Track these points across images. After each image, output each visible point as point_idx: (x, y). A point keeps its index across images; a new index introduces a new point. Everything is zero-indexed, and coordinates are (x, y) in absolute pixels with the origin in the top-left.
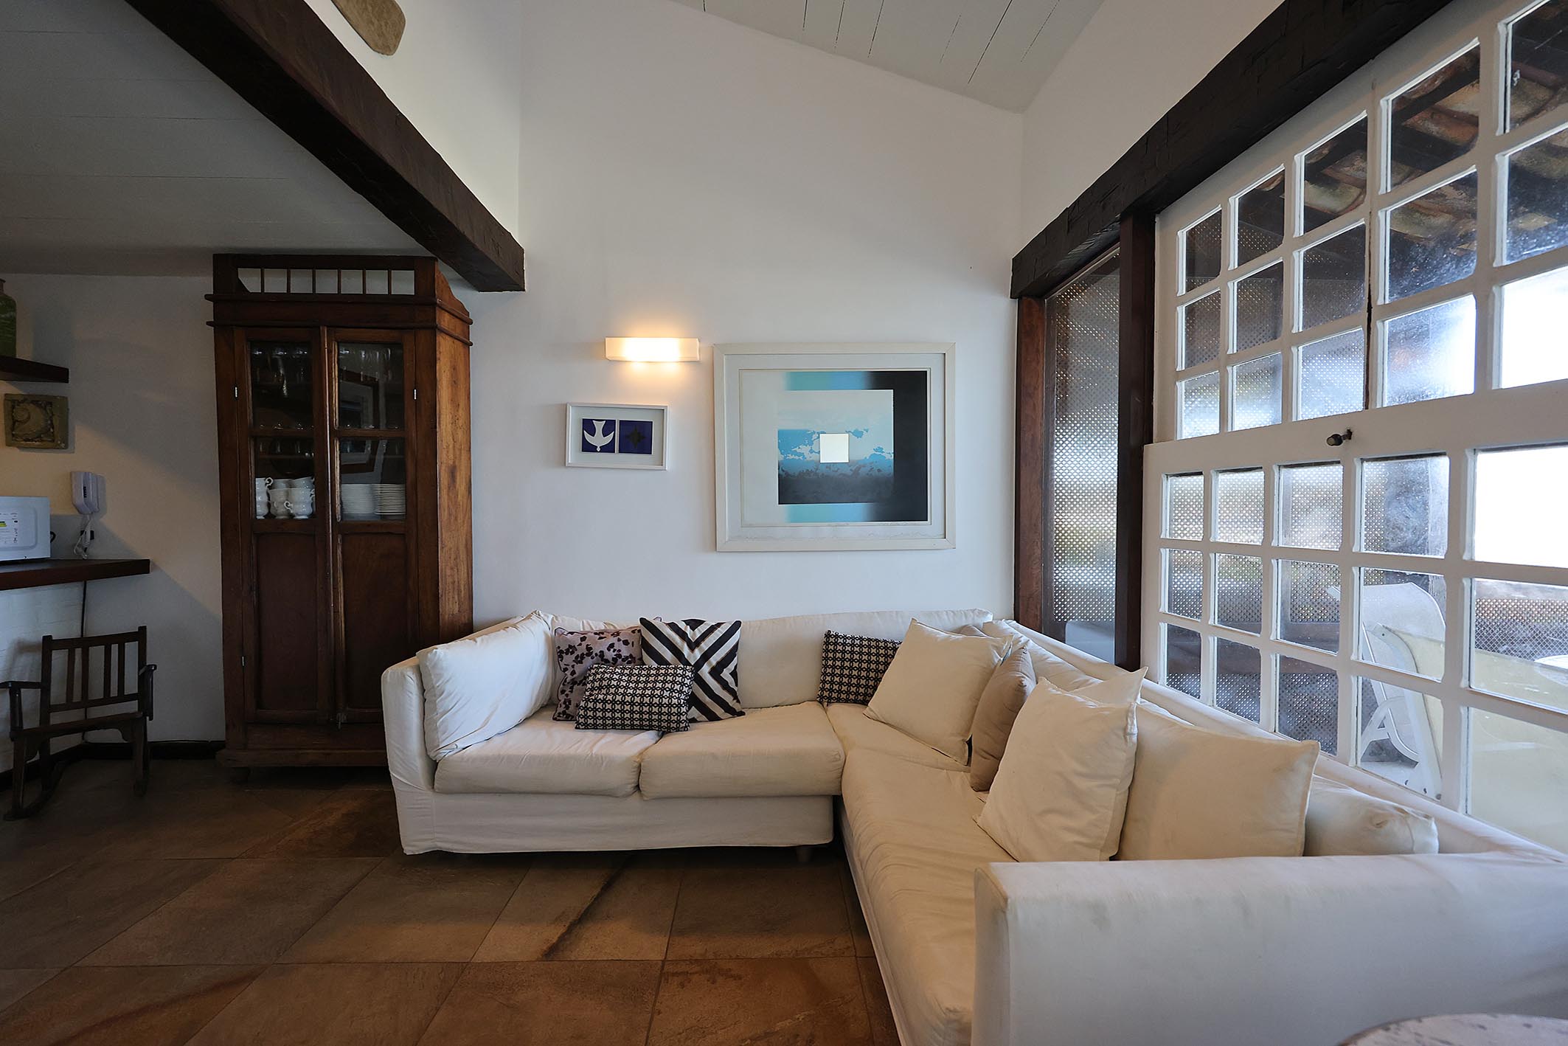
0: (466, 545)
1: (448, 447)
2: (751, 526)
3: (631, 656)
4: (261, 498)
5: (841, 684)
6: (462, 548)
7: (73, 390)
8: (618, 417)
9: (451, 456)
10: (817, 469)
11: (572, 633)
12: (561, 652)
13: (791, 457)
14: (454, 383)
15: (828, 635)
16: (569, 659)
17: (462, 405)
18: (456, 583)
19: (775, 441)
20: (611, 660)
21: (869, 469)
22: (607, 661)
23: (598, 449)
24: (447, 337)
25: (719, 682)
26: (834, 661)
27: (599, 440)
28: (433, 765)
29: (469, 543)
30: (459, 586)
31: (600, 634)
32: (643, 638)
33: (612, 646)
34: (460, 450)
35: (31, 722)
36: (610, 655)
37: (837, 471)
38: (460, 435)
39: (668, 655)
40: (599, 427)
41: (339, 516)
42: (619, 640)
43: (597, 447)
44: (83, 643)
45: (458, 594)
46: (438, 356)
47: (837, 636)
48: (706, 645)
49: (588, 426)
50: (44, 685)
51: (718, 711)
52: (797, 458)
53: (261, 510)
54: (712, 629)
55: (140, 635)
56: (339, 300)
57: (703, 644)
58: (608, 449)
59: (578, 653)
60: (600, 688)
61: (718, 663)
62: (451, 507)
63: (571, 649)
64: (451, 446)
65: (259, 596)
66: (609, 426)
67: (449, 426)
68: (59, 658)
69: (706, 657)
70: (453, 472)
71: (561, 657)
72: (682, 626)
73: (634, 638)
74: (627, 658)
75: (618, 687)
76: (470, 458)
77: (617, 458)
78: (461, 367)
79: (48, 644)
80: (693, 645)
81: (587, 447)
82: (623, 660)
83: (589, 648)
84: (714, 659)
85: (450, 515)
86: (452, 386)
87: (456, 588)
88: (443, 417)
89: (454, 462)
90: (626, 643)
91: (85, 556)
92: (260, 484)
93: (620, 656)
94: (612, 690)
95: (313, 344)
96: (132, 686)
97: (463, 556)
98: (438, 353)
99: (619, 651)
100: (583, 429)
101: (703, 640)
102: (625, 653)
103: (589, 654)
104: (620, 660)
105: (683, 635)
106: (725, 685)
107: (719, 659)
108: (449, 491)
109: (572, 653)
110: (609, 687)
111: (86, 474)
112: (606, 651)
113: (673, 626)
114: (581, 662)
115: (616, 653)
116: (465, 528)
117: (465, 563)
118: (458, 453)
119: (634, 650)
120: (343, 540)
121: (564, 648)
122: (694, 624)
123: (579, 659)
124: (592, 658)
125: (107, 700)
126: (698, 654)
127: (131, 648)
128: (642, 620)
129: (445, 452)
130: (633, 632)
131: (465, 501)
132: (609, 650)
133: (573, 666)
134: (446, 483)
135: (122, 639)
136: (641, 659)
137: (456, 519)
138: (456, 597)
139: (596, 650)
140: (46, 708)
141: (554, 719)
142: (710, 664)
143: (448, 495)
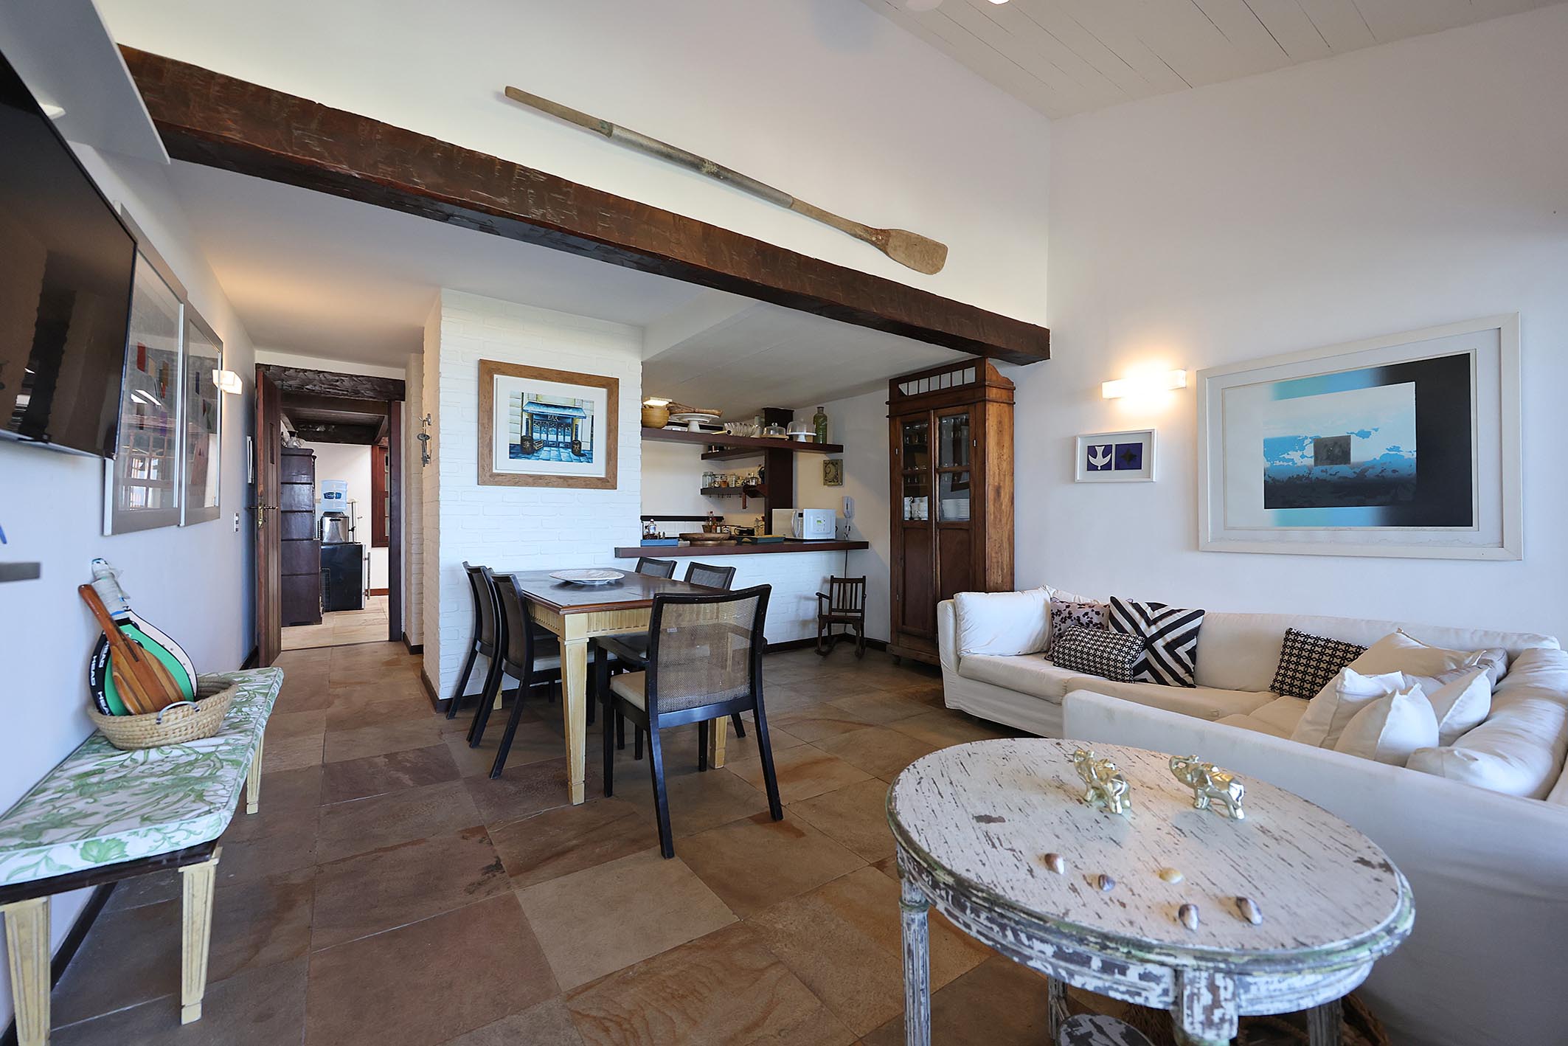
0: (1009, 536)
1: (994, 474)
2: (1234, 529)
3: (1100, 623)
4: (907, 508)
5: (1293, 678)
6: (1005, 540)
7: (845, 456)
8: (1114, 443)
9: (997, 479)
10: (1310, 474)
11: (1062, 602)
12: (1053, 614)
13: (1278, 463)
14: (1000, 432)
15: (1289, 632)
16: (1057, 619)
17: (1007, 444)
18: (1000, 563)
19: (1260, 449)
20: (1084, 624)
21: (1380, 471)
22: (1082, 624)
23: (1099, 468)
24: (995, 404)
25: (1171, 656)
26: (1290, 656)
27: (1100, 461)
28: (959, 659)
29: (1011, 537)
30: (1002, 565)
31: (1081, 606)
32: (1110, 611)
33: (1087, 614)
34: (1005, 475)
35: (825, 611)
36: (1084, 620)
37: (1335, 475)
38: (1005, 465)
39: (1128, 626)
40: (1100, 451)
41: (938, 519)
42: (1093, 611)
43: (1098, 467)
44: (843, 581)
45: (1002, 571)
46: (987, 417)
47: (1298, 634)
48: (1162, 624)
49: (1092, 451)
50: (830, 598)
51: (1168, 678)
52: (1285, 464)
53: (907, 516)
54: (1172, 612)
55: (863, 580)
56: (941, 393)
57: (1159, 623)
58: (1107, 467)
59: (1063, 616)
60: (1070, 640)
61: (1173, 640)
62: (996, 513)
63: (1059, 613)
64: (997, 473)
65: (904, 562)
66: (1107, 450)
67: (995, 461)
68: (836, 586)
69: (1161, 633)
70: (998, 491)
71: (1053, 617)
72: (1144, 606)
73: (1106, 611)
74: (1097, 624)
75: (1082, 641)
76: (1013, 479)
77: (1114, 474)
78: (1006, 420)
79: (833, 580)
80: (1150, 623)
81: (1091, 467)
82: (1094, 626)
83: (1070, 613)
84: (1170, 637)
85: (995, 517)
86: (998, 434)
87: (1000, 566)
88: (990, 455)
89: (999, 484)
90: (1098, 613)
91: (847, 539)
92: (907, 500)
93: (1091, 622)
94: (1077, 643)
95: (928, 420)
96: (859, 607)
97: (1006, 545)
98: (987, 415)
99: (1092, 618)
100: (1088, 454)
101: (1161, 620)
102: (1095, 621)
103: (1070, 617)
104: (1091, 625)
105: (1142, 613)
106: (1178, 660)
107: (1174, 637)
108: (995, 502)
109: (1060, 615)
110: (1076, 640)
111: (848, 498)
112: (1081, 617)
113: (1136, 606)
114: (1064, 622)
115: (1089, 619)
116: (1008, 527)
117: (1008, 550)
118: (1002, 477)
119: (1104, 620)
120: (940, 533)
121: (1055, 611)
122: (1155, 606)
123: (1064, 620)
124: (1072, 620)
125: (851, 611)
126: (1154, 630)
127: (860, 585)
128: (1113, 599)
129: (991, 478)
130: (1105, 606)
131: (1008, 509)
132: (1084, 616)
133: (1060, 625)
134: (992, 498)
135: (857, 581)
136: (1108, 627)
137: (1001, 520)
138: (1000, 572)
139: (1075, 615)
140: (831, 610)
141: (1045, 658)
142: (1165, 640)
143: (994, 505)
